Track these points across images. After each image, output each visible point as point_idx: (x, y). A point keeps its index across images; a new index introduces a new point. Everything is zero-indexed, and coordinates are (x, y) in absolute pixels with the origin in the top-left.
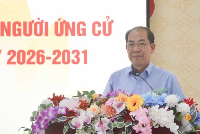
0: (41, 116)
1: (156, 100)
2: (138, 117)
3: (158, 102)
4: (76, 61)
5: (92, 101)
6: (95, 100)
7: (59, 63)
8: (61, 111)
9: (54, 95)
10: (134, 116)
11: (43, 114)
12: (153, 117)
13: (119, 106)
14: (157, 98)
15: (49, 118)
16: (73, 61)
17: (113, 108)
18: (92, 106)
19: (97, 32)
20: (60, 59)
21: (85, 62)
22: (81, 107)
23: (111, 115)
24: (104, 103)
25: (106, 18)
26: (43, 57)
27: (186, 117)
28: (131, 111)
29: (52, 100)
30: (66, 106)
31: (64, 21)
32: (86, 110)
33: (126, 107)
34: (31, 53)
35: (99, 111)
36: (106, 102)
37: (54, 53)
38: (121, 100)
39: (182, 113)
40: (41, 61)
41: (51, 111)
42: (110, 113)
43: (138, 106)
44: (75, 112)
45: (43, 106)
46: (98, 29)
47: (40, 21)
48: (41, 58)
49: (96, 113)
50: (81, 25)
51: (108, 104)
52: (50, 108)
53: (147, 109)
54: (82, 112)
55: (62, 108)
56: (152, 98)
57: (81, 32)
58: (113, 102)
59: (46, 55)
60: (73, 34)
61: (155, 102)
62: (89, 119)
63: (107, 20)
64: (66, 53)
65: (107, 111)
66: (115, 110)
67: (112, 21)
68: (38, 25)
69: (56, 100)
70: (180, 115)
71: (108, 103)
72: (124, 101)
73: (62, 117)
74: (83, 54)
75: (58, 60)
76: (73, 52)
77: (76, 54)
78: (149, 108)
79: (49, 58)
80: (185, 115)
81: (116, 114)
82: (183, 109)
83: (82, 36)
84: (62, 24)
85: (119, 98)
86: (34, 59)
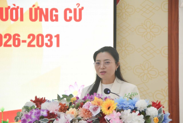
0: (26, 118)
1: (127, 104)
2: (112, 121)
3: (129, 106)
4: (49, 44)
5: (71, 104)
6: (73, 103)
7: (34, 46)
8: (43, 114)
9: (36, 97)
10: (108, 120)
11: (27, 116)
12: (126, 120)
13: (95, 109)
14: (128, 102)
15: (32, 120)
16: (47, 44)
17: (89, 111)
18: (71, 110)
19: (68, 18)
20: (34, 43)
21: (58, 45)
22: (61, 110)
23: (88, 118)
24: (82, 107)
25: (77, 5)
26: (19, 40)
27: (155, 120)
28: (105, 114)
29: (34, 102)
30: (48, 109)
31: (38, 7)
32: (65, 112)
33: (101, 110)
34: (8, 37)
35: (77, 114)
36: (83, 106)
37: (29, 37)
38: (97, 104)
39: (151, 116)
40: (17, 44)
41: (34, 113)
42: (87, 115)
43: (112, 110)
44: (55, 114)
45: (27, 108)
46: (69, 15)
47: (16, 7)
48: (17, 41)
49: (75, 115)
50: (54, 11)
51: (85, 108)
52: (33, 110)
53: (120, 113)
54: (62, 114)
55: (43, 110)
56: (124, 103)
57: (54, 18)
58: (89, 105)
59: (22, 38)
60: (46, 20)
61: (127, 106)
62: (68, 122)
63: (78, 7)
64: (40, 37)
65: (84, 114)
66: (91, 113)
67: (83, 8)
68: (14, 11)
69: (38, 103)
70: (149, 118)
71: (85, 106)
72: (99, 105)
73: (44, 119)
74: (56, 38)
75: (32, 44)
76: (47, 36)
77: (49, 37)
78: (122, 111)
79: (24, 41)
80: (154, 118)
81: (92, 116)
82: (152, 113)
83: (55, 22)
84: (36, 10)
85: (95, 102)
86: (11, 42)
